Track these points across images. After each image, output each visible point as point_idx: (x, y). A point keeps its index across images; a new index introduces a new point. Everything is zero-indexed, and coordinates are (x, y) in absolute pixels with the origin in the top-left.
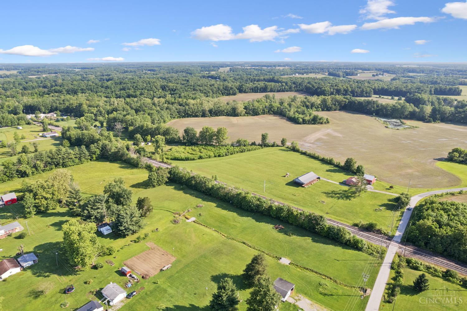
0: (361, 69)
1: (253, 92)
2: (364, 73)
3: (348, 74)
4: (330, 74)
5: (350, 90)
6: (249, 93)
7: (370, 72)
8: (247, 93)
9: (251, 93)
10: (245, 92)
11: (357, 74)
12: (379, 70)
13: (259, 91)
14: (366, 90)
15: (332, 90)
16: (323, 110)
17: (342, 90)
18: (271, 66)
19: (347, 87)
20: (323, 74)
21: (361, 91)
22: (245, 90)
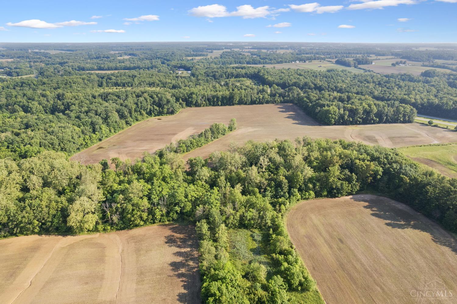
0: (374, 53)
1: (210, 105)
2: (379, 59)
3: (360, 62)
4: (338, 62)
5: (375, 110)
6: (203, 106)
7: (387, 59)
8: (201, 106)
9: (206, 106)
10: (197, 105)
11: (372, 63)
12: (397, 55)
13: (220, 103)
14: (405, 111)
15: (342, 111)
16: (318, 195)
17: (361, 111)
18: (272, 49)
19: (369, 106)
20: (329, 61)
21: (394, 111)
22: (197, 102)
